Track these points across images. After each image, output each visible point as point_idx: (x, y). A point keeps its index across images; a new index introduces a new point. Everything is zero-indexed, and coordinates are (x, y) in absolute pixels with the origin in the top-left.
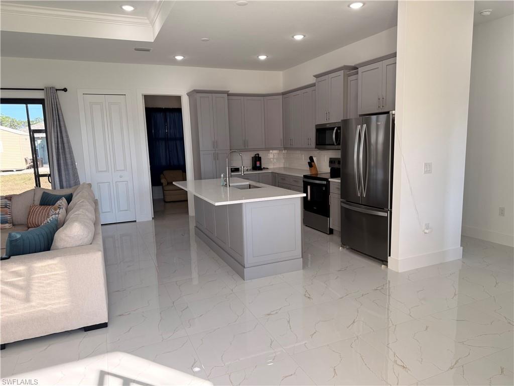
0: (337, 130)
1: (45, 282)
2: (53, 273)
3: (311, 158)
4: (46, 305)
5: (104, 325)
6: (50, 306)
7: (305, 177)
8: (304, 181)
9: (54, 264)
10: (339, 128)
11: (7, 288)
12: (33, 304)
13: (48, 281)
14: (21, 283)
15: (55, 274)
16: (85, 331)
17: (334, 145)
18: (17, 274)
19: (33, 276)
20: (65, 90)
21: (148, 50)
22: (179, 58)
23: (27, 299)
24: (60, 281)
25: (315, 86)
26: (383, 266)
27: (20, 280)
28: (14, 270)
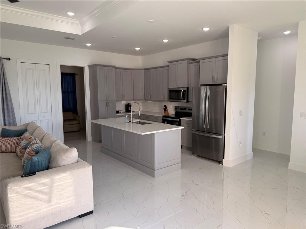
0: (183, 92)
1: (60, 188)
2: (65, 182)
3: (165, 106)
4: (60, 203)
5: (91, 213)
6: (62, 203)
7: (163, 116)
8: (163, 119)
9: (65, 176)
10: (184, 91)
11: (37, 195)
12: (53, 203)
13: (62, 188)
14: (46, 190)
15: (66, 183)
16: (80, 218)
17: (181, 99)
18: (44, 184)
19: (53, 185)
20: (9, 59)
21: (73, 39)
22: (89, 45)
23: (49, 201)
24: (69, 186)
25: (168, 67)
26: (220, 164)
27: (46, 188)
28: (42, 182)
